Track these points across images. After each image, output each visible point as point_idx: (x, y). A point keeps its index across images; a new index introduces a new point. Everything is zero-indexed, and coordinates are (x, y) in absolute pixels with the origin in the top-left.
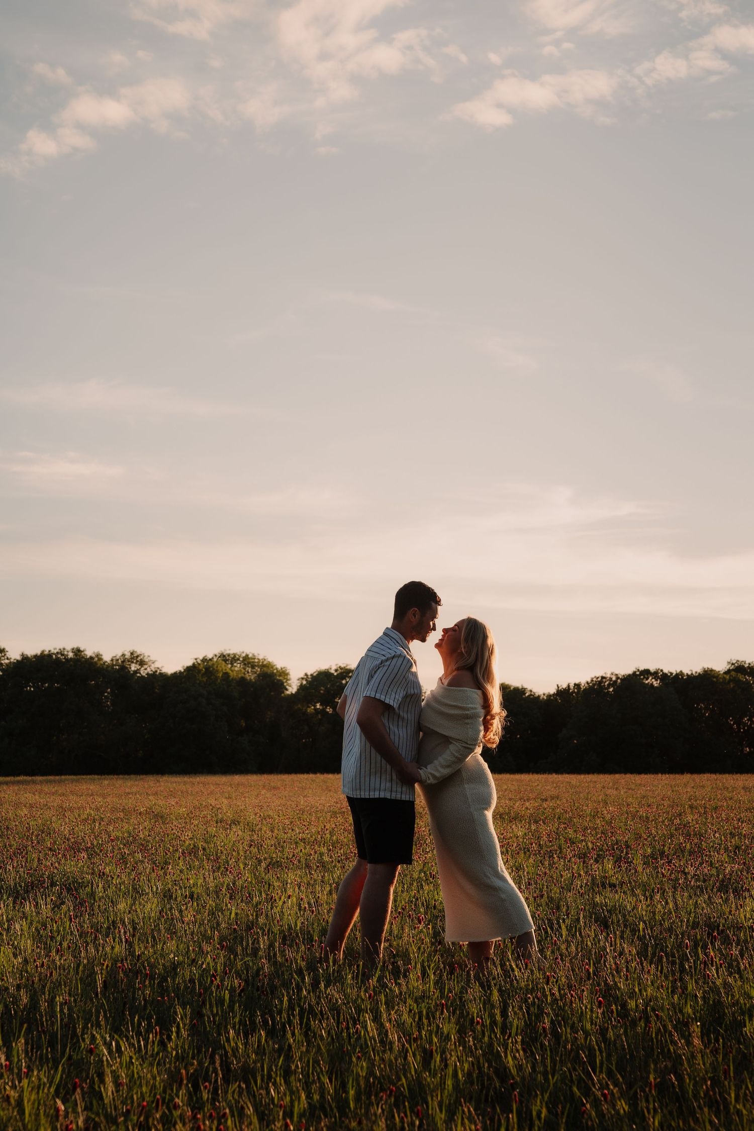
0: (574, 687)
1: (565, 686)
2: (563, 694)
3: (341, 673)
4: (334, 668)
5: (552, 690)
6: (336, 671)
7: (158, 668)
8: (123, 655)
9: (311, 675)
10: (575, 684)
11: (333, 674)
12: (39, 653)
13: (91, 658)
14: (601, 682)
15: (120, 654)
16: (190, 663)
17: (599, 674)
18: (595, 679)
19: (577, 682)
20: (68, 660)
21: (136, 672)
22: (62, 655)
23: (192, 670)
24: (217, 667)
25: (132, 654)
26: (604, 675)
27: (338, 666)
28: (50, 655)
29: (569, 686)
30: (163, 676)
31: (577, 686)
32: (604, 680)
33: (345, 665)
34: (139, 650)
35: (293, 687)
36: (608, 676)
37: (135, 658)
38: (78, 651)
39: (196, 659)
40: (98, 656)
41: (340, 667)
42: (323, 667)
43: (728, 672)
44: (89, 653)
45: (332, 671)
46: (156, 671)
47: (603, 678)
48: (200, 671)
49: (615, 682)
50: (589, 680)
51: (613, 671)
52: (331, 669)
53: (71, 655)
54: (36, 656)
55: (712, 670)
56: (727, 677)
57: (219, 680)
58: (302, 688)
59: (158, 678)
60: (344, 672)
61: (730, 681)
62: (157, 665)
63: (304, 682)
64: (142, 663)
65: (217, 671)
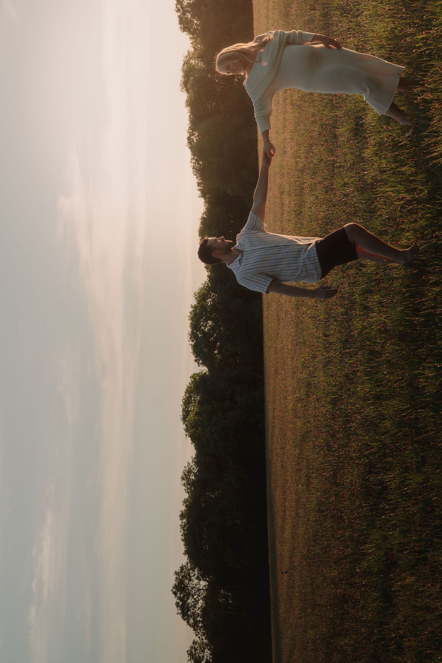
0: (200, 186)
1: (199, 192)
2: (204, 194)
3: (194, 338)
4: (191, 342)
5: (202, 200)
6: (193, 341)
7: (193, 461)
8: (184, 485)
9: (196, 357)
10: (198, 186)
11: (195, 343)
12: (183, 543)
13: (186, 506)
14: (197, 170)
15: (184, 487)
16: (189, 439)
17: (191, 170)
18: (195, 173)
19: (197, 185)
20: (188, 522)
21: (195, 475)
22: (185, 526)
23: (195, 438)
24: (192, 420)
25: (183, 479)
26: (192, 167)
27: (190, 340)
28: (185, 535)
29: (199, 190)
30: (198, 456)
31: (199, 184)
32: (195, 167)
33: (189, 335)
34: (181, 474)
35: (204, 369)
36: (192, 165)
37: (186, 476)
38: (182, 516)
39: (186, 436)
40: (185, 502)
41: (190, 338)
42: (190, 350)
43: (188, 91)
44: (183, 508)
45: (193, 343)
46: (195, 462)
47: (194, 168)
48: (194, 432)
49: (196, 160)
50: (196, 177)
51: (189, 162)
52: (191, 344)
53: (184, 521)
54: (185, 545)
55: (187, 101)
56: (191, 91)
57: (200, 419)
58: (204, 364)
59: (199, 460)
60: (194, 336)
61: (193, 90)
62: (190, 461)
63: (201, 362)
64: (190, 471)
65: (194, 420)
